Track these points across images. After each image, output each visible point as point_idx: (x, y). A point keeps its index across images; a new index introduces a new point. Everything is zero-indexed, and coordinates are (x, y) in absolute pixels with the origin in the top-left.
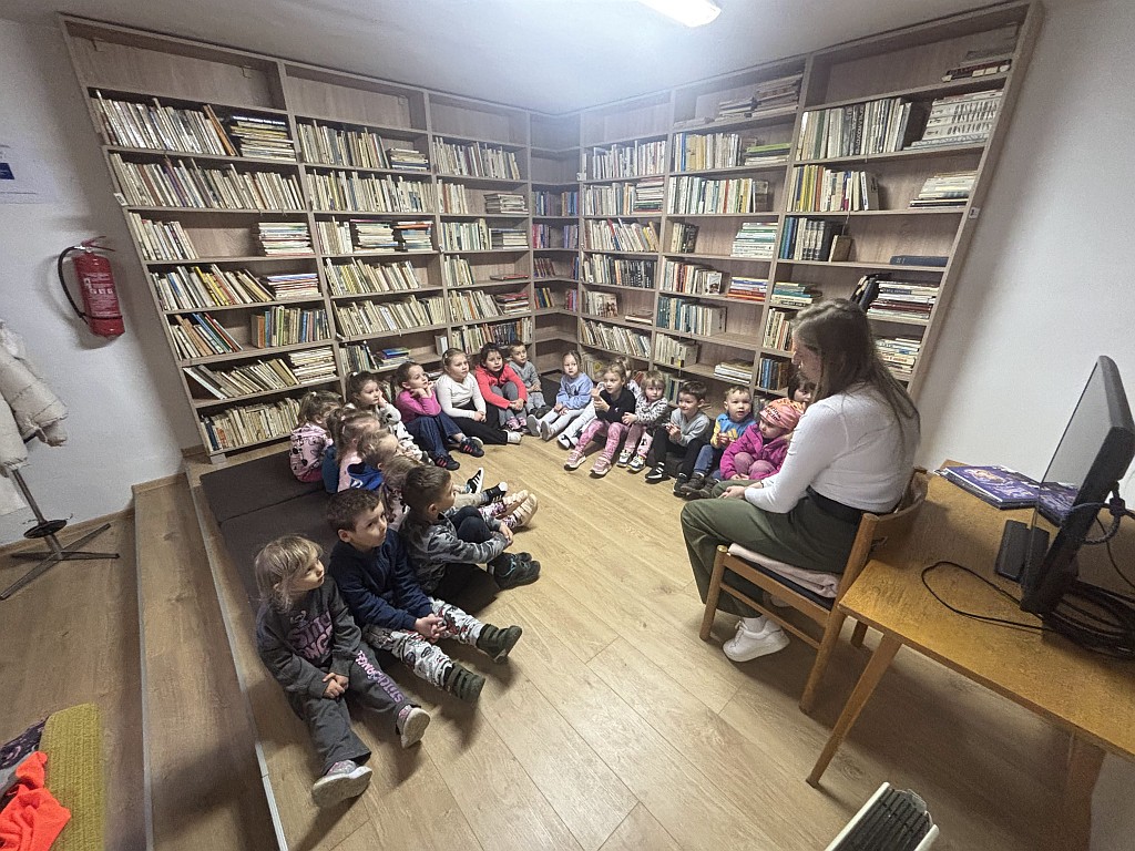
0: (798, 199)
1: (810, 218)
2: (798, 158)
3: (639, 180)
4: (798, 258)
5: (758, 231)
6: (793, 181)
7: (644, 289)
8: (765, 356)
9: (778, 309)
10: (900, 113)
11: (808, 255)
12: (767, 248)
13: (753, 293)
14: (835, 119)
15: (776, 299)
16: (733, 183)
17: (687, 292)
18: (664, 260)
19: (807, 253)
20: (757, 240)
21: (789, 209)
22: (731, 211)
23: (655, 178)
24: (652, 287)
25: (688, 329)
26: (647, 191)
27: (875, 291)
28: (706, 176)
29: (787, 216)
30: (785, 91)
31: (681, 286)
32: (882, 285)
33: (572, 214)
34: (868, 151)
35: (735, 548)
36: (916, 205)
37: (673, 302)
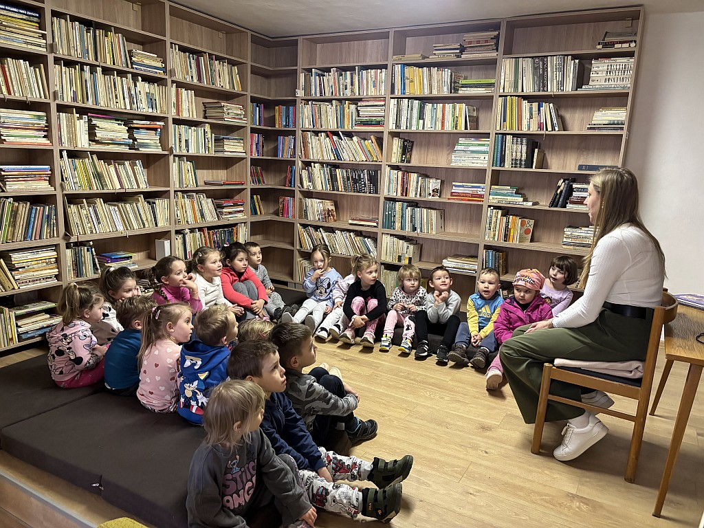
0: (505, 121)
1: (514, 135)
2: (502, 91)
3: (360, 100)
4: (508, 166)
5: (473, 145)
6: (499, 107)
7: (368, 194)
8: (487, 247)
9: (496, 208)
10: (571, 66)
11: (516, 164)
12: (482, 158)
13: (473, 196)
14: (527, 65)
15: (493, 200)
16: (449, 107)
17: (412, 195)
18: (388, 169)
19: (515, 162)
20: (473, 152)
21: (498, 128)
22: (449, 128)
23: (375, 98)
24: (376, 193)
25: (414, 229)
26: (369, 109)
27: (570, 191)
28: (424, 100)
29: (496, 134)
30: (486, 41)
31: (405, 191)
32: (574, 186)
33: (286, 126)
34: (552, 89)
35: (558, 361)
36: (591, 128)
37: (398, 205)
